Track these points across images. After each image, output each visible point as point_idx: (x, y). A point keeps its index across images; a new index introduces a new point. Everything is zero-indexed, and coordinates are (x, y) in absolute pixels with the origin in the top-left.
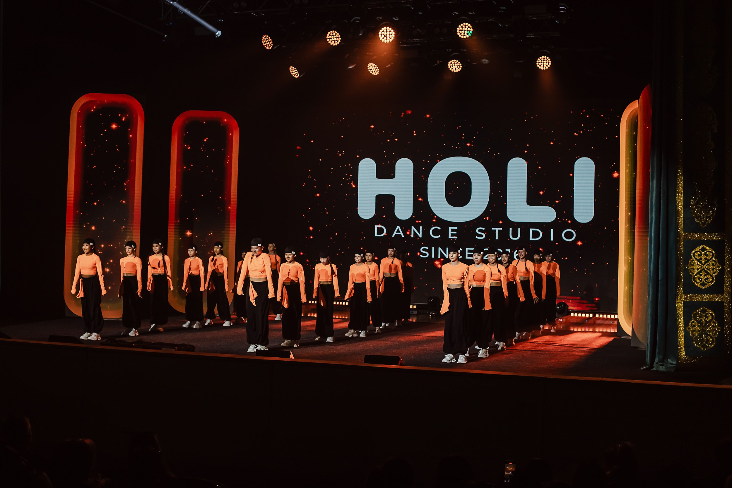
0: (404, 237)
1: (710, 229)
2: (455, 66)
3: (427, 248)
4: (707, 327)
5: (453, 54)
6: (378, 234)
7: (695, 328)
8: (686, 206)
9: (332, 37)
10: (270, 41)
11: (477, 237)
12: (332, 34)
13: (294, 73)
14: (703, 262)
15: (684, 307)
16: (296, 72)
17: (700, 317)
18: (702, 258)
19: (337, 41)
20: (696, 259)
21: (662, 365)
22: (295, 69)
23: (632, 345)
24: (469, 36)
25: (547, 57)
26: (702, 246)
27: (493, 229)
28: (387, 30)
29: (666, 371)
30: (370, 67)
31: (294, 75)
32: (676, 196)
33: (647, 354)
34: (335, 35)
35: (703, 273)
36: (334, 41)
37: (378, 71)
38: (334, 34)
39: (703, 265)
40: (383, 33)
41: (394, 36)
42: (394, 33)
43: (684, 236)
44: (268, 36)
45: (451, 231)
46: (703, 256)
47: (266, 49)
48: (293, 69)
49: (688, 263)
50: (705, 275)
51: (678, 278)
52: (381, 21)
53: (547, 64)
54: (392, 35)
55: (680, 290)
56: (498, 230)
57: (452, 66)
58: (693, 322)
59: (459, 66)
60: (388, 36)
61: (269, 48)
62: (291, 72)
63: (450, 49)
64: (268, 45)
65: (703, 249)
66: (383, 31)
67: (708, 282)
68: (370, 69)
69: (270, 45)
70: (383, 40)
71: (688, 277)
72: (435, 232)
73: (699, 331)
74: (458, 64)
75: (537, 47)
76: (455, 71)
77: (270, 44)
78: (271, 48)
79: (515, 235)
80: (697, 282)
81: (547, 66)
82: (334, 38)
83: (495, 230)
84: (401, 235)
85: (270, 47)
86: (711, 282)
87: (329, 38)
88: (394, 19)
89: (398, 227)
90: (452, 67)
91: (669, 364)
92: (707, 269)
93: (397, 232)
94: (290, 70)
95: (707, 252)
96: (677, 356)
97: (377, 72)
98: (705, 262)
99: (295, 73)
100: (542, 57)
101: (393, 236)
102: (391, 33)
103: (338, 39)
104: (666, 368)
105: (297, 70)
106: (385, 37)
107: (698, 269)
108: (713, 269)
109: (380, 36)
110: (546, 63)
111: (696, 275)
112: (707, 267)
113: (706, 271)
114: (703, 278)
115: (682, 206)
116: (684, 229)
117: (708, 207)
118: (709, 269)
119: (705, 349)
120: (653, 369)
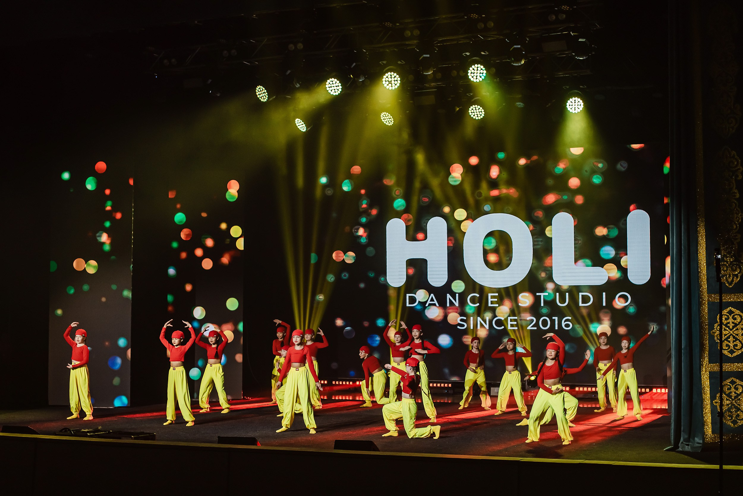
1: (737, 289)
2: (476, 112)
3: (465, 318)
5: (474, 100)
6: (409, 304)
7: (724, 401)
8: (709, 264)
9: (332, 85)
10: (264, 93)
11: (520, 304)
12: (331, 83)
14: (731, 327)
15: (710, 378)
16: (302, 124)
17: (729, 389)
18: (729, 322)
19: (338, 90)
21: (688, 445)
22: (301, 121)
24: (482, 79)
25: (578, 98)
26: (729, 309)
27: (538, 294)
28: (391, 75)
29: (691, 451)
30: (383, 116)
31: (300, 129)
33: (672, 433)
34: (335, 84)
35: (731, 339)
36: (334, 90)
37: (393, 121)
38: (334, 82)
39: (731, 330)
40: (387, 79)
41: (399, 82)
42: (399, 79)
43: (707, 298)
44: (262, 87)
45: (491, 298)
46: (731, 320)
47: (261, 101)
48: (299, 122)
50: (734, 342)
51: (702, 346)
52: (385, 66)
53: (579, 107)
54: (397, 81)
56: (544, 296)
57: (474, 112)
59: (481, 112)
60: (393, 82)
61: (264, 100)
62: (297, 126)
65: (731, 312)
66: (387, 77)
67: (738, 350)
68: (384, 119)
70: (388, 87)
71: (714, 344)
72: (473, 300)
73: (728, 405)
74: (480, 110)
75: (568, 87)
76: (477, 118)
77: (264, 96)
79: (563, 300)
80: (724, 350)
81: (579, 109)
82: (334, 87)
83: (540, 296)
84: (435, 304)
85: (266, 98)
86: (741, 349)
87: (329, 87)
88: (399, 62)
89: (432, 295)
90: (473, 114)
91: (695, 444)
92: (735, 334)
93: (430, 301)
94: (296, 123)
95: (734, 315)
96: (702, 434)
98: (733, 326)
99: (302, 126)
100: (572, 99)
101: (427, 305)
102: (396, 79)
103: (338, 88)
104: (692, 448)
105: (303, 122)
106: (389, 83)
107: (725, 335)
108: (742, 335)
109: (384, 82)
110: (578, 105)
111: (723, 342)
112: (736, 332)
113: (735, 336)
114: (731, 345)
115: (705, 264)
116: (707, 290)
117: (735, 264)
118: (737, 335)
119: (734, 425)
120: (678, 450)
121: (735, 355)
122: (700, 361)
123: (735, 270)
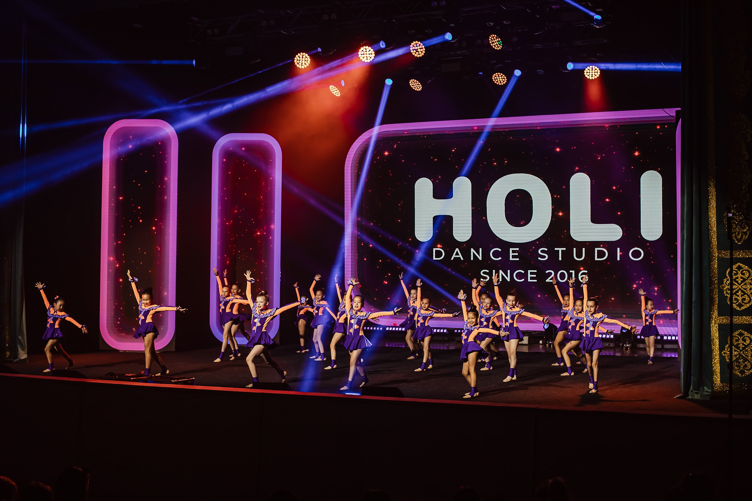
0: (463, 259)
2: (499, 79)
3: (488, 271)
5: (497, 67)
6: (436, 257)
8: (720, 221)
9: (365, 53)
11: (539, 258)
12: (364, 50)
13: (335, 92)
14: (740, 282)
15: (719, 330)
16: (337, 90)
17: (738, 341)
18: (738, 277)
19: (371, 57)
21: (697, 393)
22: (335, 87)
25: (595, 66)
26: (738, 264)
27: (556, 249)
28: (417, 44)
29: (700, 399)
30: (412, 83)
31: (335, 94)
32: (708, 211)
33: (681, 382)
34: (369, 51)
35: (740, 293)
36: (367, 57)
38: (367, 50)
39: (740, 284)
41: (424, 50)
43: (717, 254)
45: (512, 253)
46: (740, 275)
47: (296, 66)
48: (333, 87)
50: (742, 296)
51: (712, 300)
52: (414, 35)
54: (422, 49)
56: (562, 250)
59: (504, 78)
60: (419, 50)
63: (494, 61)
65: (739, 268)
66: (414, 46)
67: (746, 303)
68: (412, 85)
70: (416, 55)
71: (722, 298)
72: (496, 254)
73: (736, 356)
74: (503, 77)
75: (585, 55)
76: (500, 84)
79: (579, 255)
81: (596, 75)
83: (559, 250)
84: (460, 257)
86: (749, 302)
87: (362, 55)
89: (457, 250)
90: (496, 80)
91: (704, 392)
92: (744, 289)
93: (455, 255)
94: (331, 89)
95: (744, 270)
96: (712, 383)
97: (420, 87)
100: (589, 66)
101: (452, 259)
103: (371, 55)
104: (701, 396)
106: (417, 52)
107: (734, 289)
108: (750, 289)
109: (413, 50)
110: (595, 72)
111: (732, 295)
112: (744, 287)
113: (743, 291)
114: (740, 298)
115: (715, 222)
116: (717, 247)
117: (744, 222)
118: (746, 289)
119: (742, 375)
120: (688, 398)
121: (743, 308)
122: (710, 314)
123: (745, 228)
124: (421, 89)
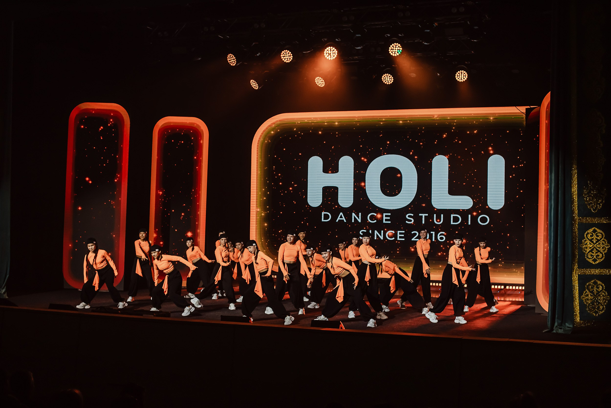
0: (346, 222)
1: (599, 214)
2: (387, 79)
4: (598, 296)
5: (386, 70)
6: (324, 219)
7: (589, 297)
8: (580, 195)
9: (286, 55)
10: (234, 59)
11: (407, 222)
12: (285, 53)
15: (579, 279)
17: (592, 288)
18: (593, 238)
19: (290, 59)
20: (589, 239)
21: (561, 329)
22: (255, 82)
23: (536, 311)
24: (399, 54)
25: (464, 71)
26: (593, 228)
27: (420, 215)
28: (331, 49)
29: (564, 333)
30: (317, 80)
31: (254, 87)
32: (571, 187)
33: (549, 319)
34: (288, 54)
35: (595, 251)
36: (287, 58)
37: (324, 84)
39: (595, 244)
40: (327, 52)
41: (336, 54)
42: (336, 52)
43: (578, 220)
44: (232, 55)
45: (385, 217)
46: (595, 237)
47: (231, 65)
48: (254, 82)
49: (582, 243)
50: (596, 253)
51: (574, 256)
52: (326, 42)
53: (464, 77)
55: (575, 265)
56: (425, 216)
57: (385, 79)
58: (586, 292)
60: (332, 54)
61: (233, 65)
62: (252, 84)
63: (384, 65)
64: (232, 62)
65: (595, 231)
66: (327, 50)
67: (599, 259)
68: (317, 82)
69: (234, 62)
70: (327, 58)
71: (582, 254)
72: (372, 218)
73: (591, 299)
74: (390, 78)
75: (456, 63)
76: (388, 83)
78: (234, 65)
79: (438, 220)
80: (589, 258)
81: (464, 79)
83: (422, 216)
84: (343, 220)
85: (234, 63)
86: (602, 258)
87: (283, 57)
88: (337, 40)
89: (341, 214)
91: (566, 328)
92: (598, 247)
93: (340, 218)
95: (597, 233)
96: (573, 321)
98: (596, 242)
99: (255, 85)
100: (460, 71)
101: (337, 221)
102: (334, 52)
103: (290, 57)
104: (564, 330)
105: (256, 83)
106: (329, 55)
107: (590, 248)
108: (603, 248)
109: (325, 54)
111: (589, 252)
119: (596, 314)
120: (553, 332)
121: (597, 262)
124: (324, 85)
